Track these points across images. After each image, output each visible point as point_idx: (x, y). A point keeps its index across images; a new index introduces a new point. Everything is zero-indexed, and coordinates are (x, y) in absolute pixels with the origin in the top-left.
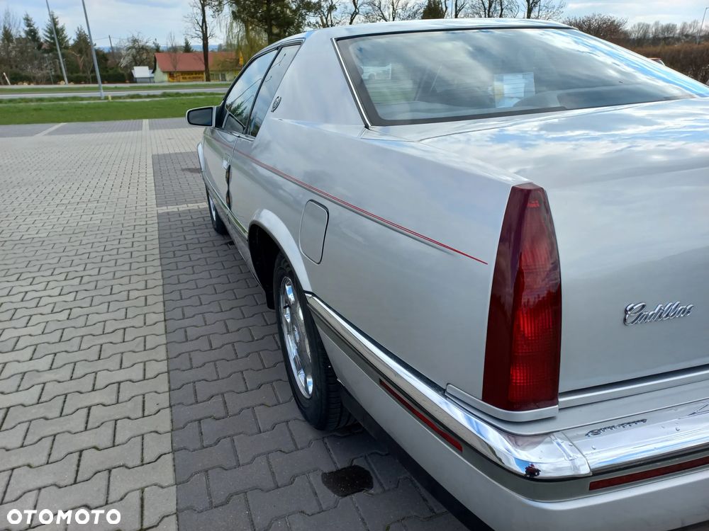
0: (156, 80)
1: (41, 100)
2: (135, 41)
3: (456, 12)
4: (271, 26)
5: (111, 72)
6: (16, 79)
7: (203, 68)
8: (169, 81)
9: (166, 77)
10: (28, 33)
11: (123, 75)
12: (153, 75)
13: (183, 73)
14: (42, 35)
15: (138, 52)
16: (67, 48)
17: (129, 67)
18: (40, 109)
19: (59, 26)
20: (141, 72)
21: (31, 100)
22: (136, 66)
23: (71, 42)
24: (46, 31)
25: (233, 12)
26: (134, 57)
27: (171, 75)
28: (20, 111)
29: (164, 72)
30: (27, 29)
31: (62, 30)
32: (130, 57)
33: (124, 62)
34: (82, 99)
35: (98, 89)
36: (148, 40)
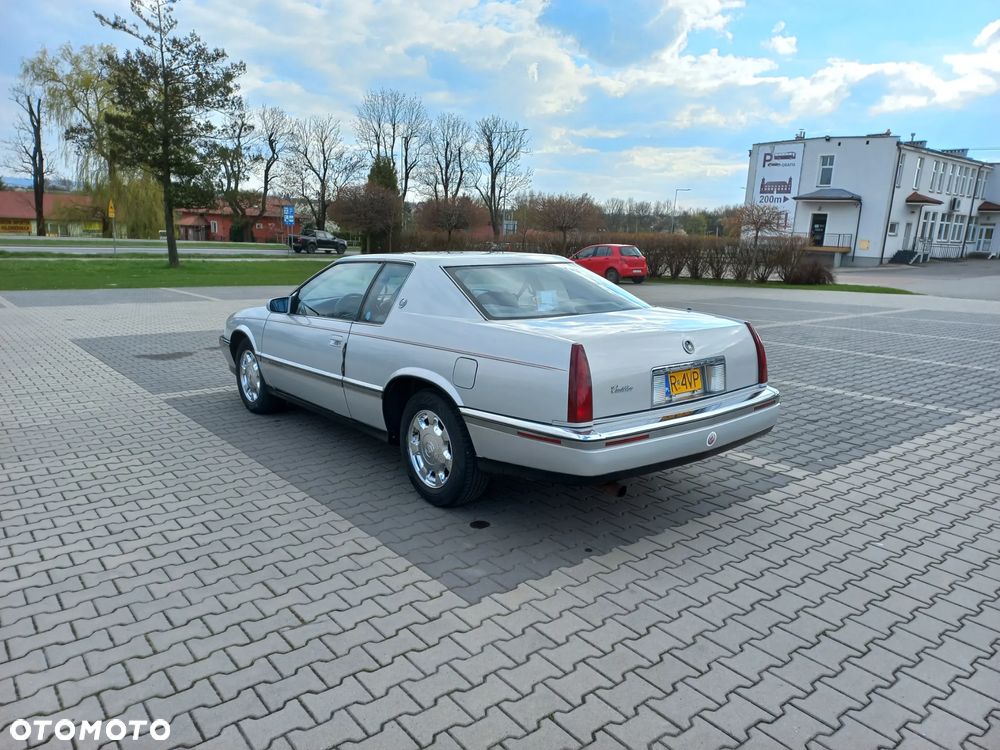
3: (406, 170)
7: (32, 215)
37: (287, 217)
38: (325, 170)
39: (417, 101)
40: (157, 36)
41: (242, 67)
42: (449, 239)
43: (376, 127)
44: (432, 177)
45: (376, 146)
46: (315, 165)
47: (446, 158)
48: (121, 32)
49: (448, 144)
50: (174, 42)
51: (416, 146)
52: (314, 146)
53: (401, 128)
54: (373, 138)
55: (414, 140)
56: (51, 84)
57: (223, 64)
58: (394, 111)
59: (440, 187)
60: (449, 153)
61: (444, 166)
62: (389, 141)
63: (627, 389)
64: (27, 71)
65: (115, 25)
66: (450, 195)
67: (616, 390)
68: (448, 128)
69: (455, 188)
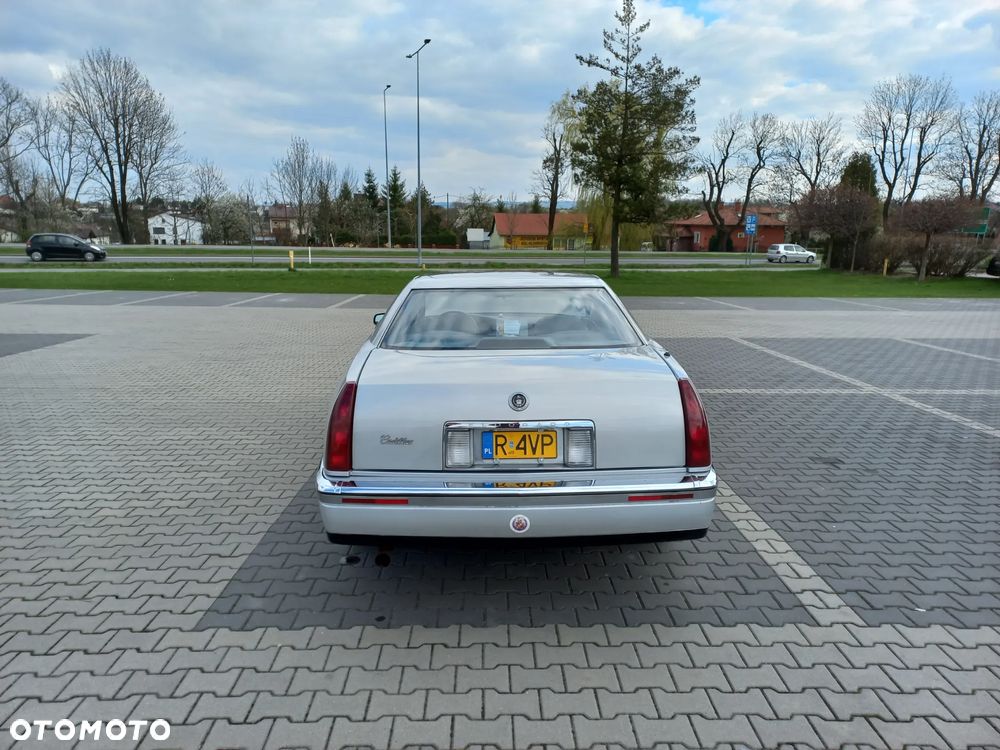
0: (491, 245)
1: (357, 265)
2: (476, 198)
3: (919, 164)
4: (619, 191)
5: (441, 234)
6: (342, 240)
7: (546, 232)
8: (506, 247)
9: (502, 242)
10: (366, 190)
11: (454, 238)
12: (488, 238)
13: (523, 237)
14: (380, 191)
15: (477, 211)
16: (402, 206)
17: (464, 228)
18: (350, 277)
19: (399, 183)
20: (475, 235)
21: (347, 265)
22: (472, 227)
23: (409, 198)
24: (386, 188)
25: (576, 175)
26: (472, 217)
27: (509, 239)
28: (331, 277)
29: (501, 236)
30: (367, 185)
31: (402, 186)
32: (468, 217)
33: (459, 222)
34: (397, 266)
35: (416, 255)
36: (491, 197)
37: (748, 226)
38: (818, 173)
39: (945, 84)
40: (624, 65)
41: (696, 81)
42: (927, 245)
43: (886, 120)
44: (958, 171)
45: (881, 143)
46: (807, 168)
47: (980, 145)
48: (594, 67)
49: (985, 128)
50: (638, 67)
51: (936, 136)
52: (808, 149)
53: (919, 118)
54: (880, 134)
55: (934, 129)
56: (569, 120)
57: (676, 81)
58: (911, 100)
59: (967, 182)
60: (986, 138)
61: (975, 154)
62: (900, 133)
63: (404, 441)
64: (554, 112)
65: (590, 63)
66: (980, 192)
67: (387, 440)
68: (989, 109)
69: (987, 182)
